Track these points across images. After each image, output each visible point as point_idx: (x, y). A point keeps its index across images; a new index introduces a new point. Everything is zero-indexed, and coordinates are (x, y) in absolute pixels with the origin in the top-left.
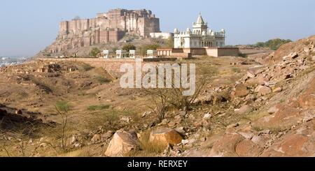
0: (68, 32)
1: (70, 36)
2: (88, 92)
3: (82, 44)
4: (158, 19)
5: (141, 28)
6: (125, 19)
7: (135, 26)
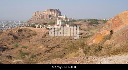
0: (35, 15)
1: (36, 16)
2: (28, 39)
3: (39, 19)
4: (60, 12)
5: (56, 14)
6: (51, 12)
7: (54, 14)
